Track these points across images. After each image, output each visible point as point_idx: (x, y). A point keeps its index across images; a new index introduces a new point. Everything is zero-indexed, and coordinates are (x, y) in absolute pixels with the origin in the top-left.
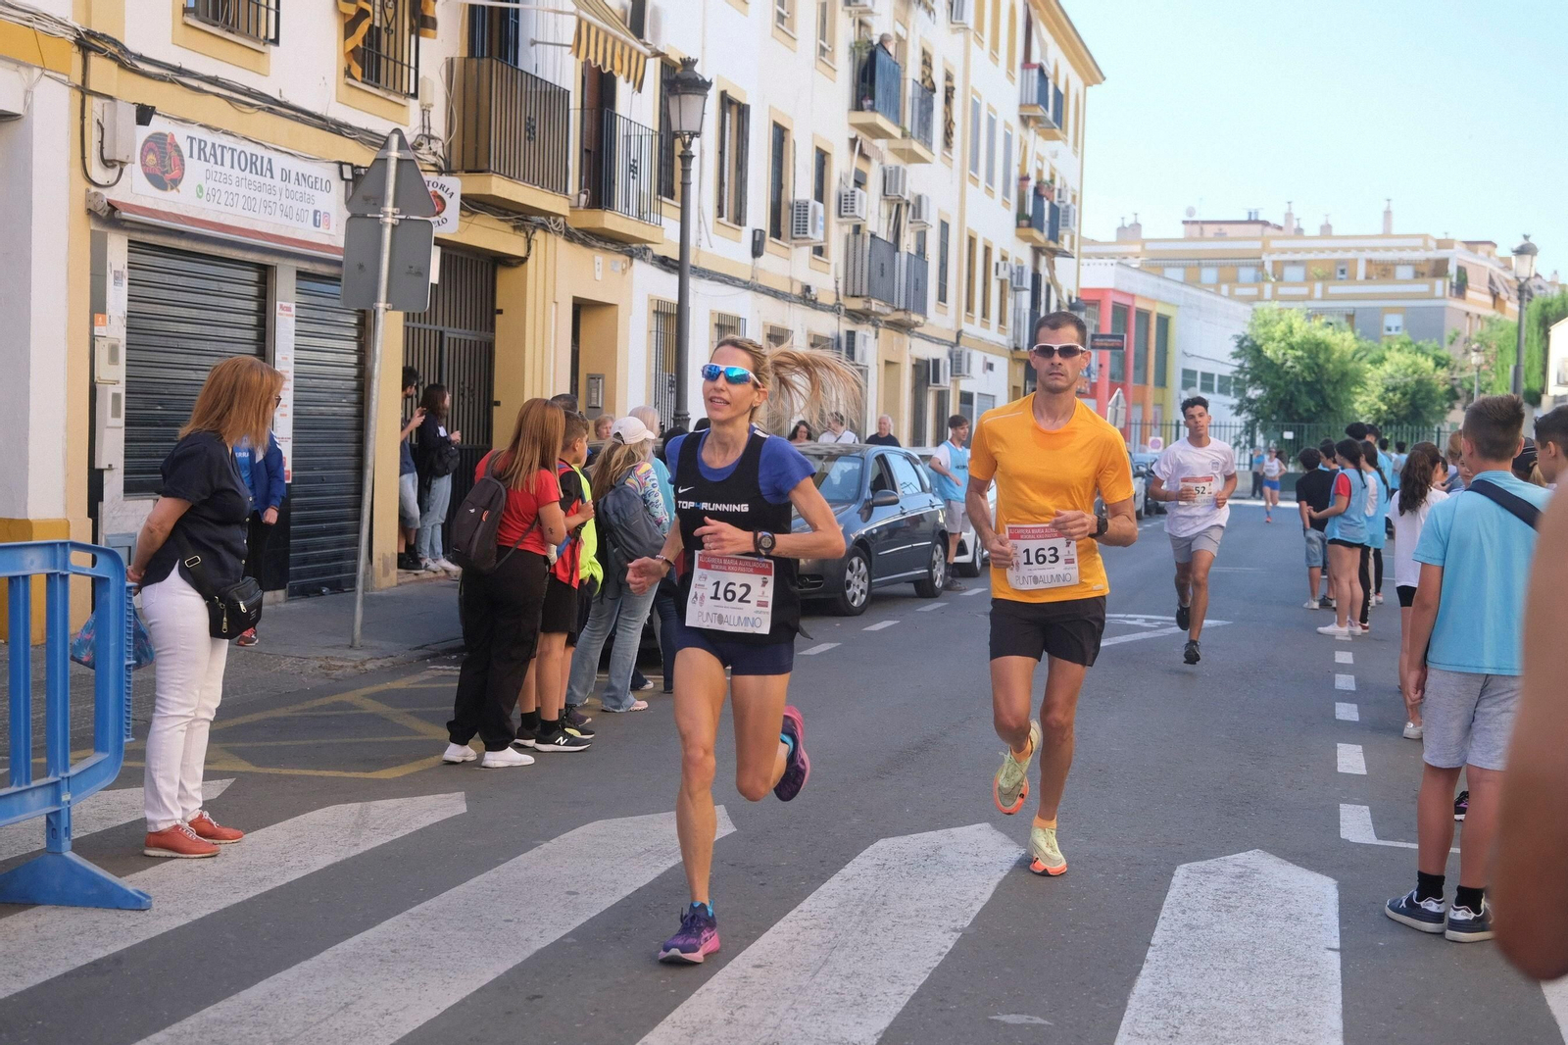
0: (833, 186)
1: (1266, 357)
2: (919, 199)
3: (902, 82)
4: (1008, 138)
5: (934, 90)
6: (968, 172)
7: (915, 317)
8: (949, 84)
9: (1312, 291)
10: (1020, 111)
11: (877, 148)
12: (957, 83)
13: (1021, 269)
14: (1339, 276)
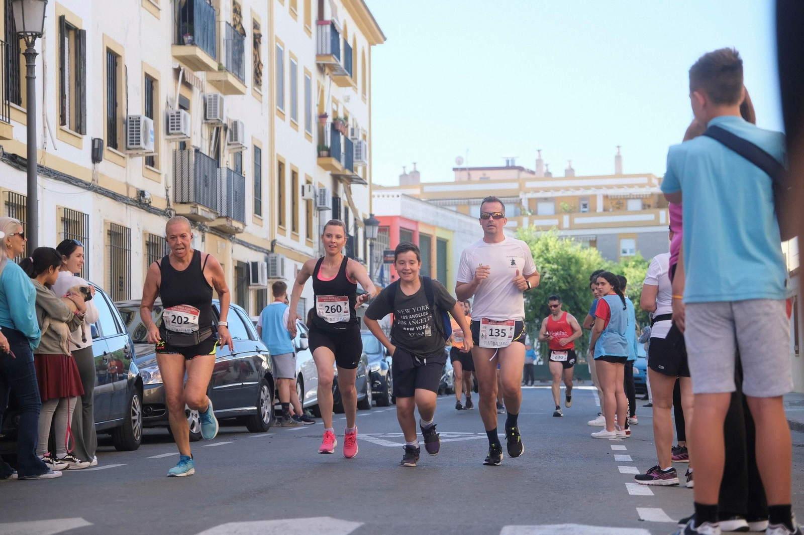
0: (161, 108)
2: (235, 124)
3: (217, 24)
4: (308, 82)
5: (244, 34)
6: (276, 107)
7: (236, 225)
8: (256, 32)
9: (561, 222)
10: (317, 60)
11: (198, 78)
12: (264, 31)
13: (323, 191)
14: (582, 209)
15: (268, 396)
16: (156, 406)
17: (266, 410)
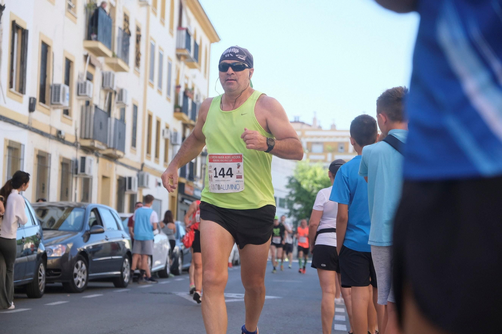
0: (75, 79)
1: (303, 188)
2: (121, 91)
3: (113, 28)
4: (170, 66)
5: (129, 34)
6: (148, 80)
7: (119, 153)
8: (138, 33)
9: (326, 158)
10: (176, 51)
11: (99, 61)
12: (143, 33)
13: (176, 134)
14: (340, 150)
15: (128, 265)
16: (55, 270)
17: (127, 274)
